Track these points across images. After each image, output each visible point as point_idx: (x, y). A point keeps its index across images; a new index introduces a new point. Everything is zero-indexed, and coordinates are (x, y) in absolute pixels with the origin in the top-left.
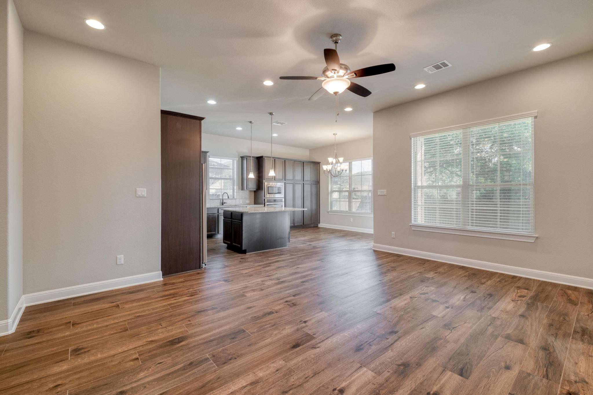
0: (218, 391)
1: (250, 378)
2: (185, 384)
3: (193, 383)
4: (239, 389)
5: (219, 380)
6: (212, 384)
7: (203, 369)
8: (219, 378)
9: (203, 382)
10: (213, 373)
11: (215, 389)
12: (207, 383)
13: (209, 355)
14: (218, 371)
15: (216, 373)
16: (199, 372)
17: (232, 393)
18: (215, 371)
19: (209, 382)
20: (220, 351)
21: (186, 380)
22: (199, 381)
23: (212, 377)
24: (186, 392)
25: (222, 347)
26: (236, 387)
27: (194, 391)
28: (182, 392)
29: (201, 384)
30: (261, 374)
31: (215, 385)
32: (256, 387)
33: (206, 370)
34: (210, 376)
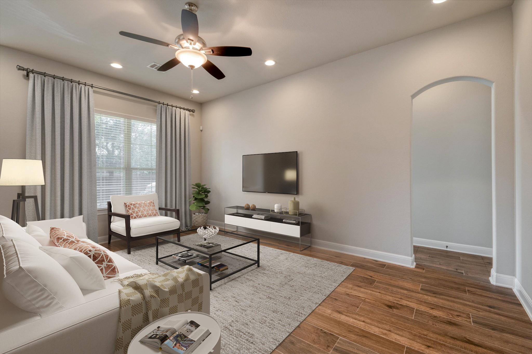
0: (360, 327)
1: (336, 316)
2: (373, 349)
3: (367, 344)
4: (350, 318)
5: (351, 330)
6: (358, 332)
7: (348, 346)
8: (349, 331)
9: (361, 339)
10: (347, 337)
11: (360, 329)
12: (360, 336)
13: (329, 351)
14: (344, 335)
15: (346, 335)
16: (354, 347)
17: (356, 320)
18: (345, 336)
19: (357, 335)
20: (318, 346)
21: (369, 351)
22: (362, 342)
23: (353, 336)
24: (378, 344)
25: (313, 346)
26: (349, 319)
27: (373, 340)
28: (380, 346)
29: (364, 339)
30: (329, 311)
31: (357, 330)
32: (341, 311)
33: (349, 343)
34: (352, 338)
